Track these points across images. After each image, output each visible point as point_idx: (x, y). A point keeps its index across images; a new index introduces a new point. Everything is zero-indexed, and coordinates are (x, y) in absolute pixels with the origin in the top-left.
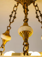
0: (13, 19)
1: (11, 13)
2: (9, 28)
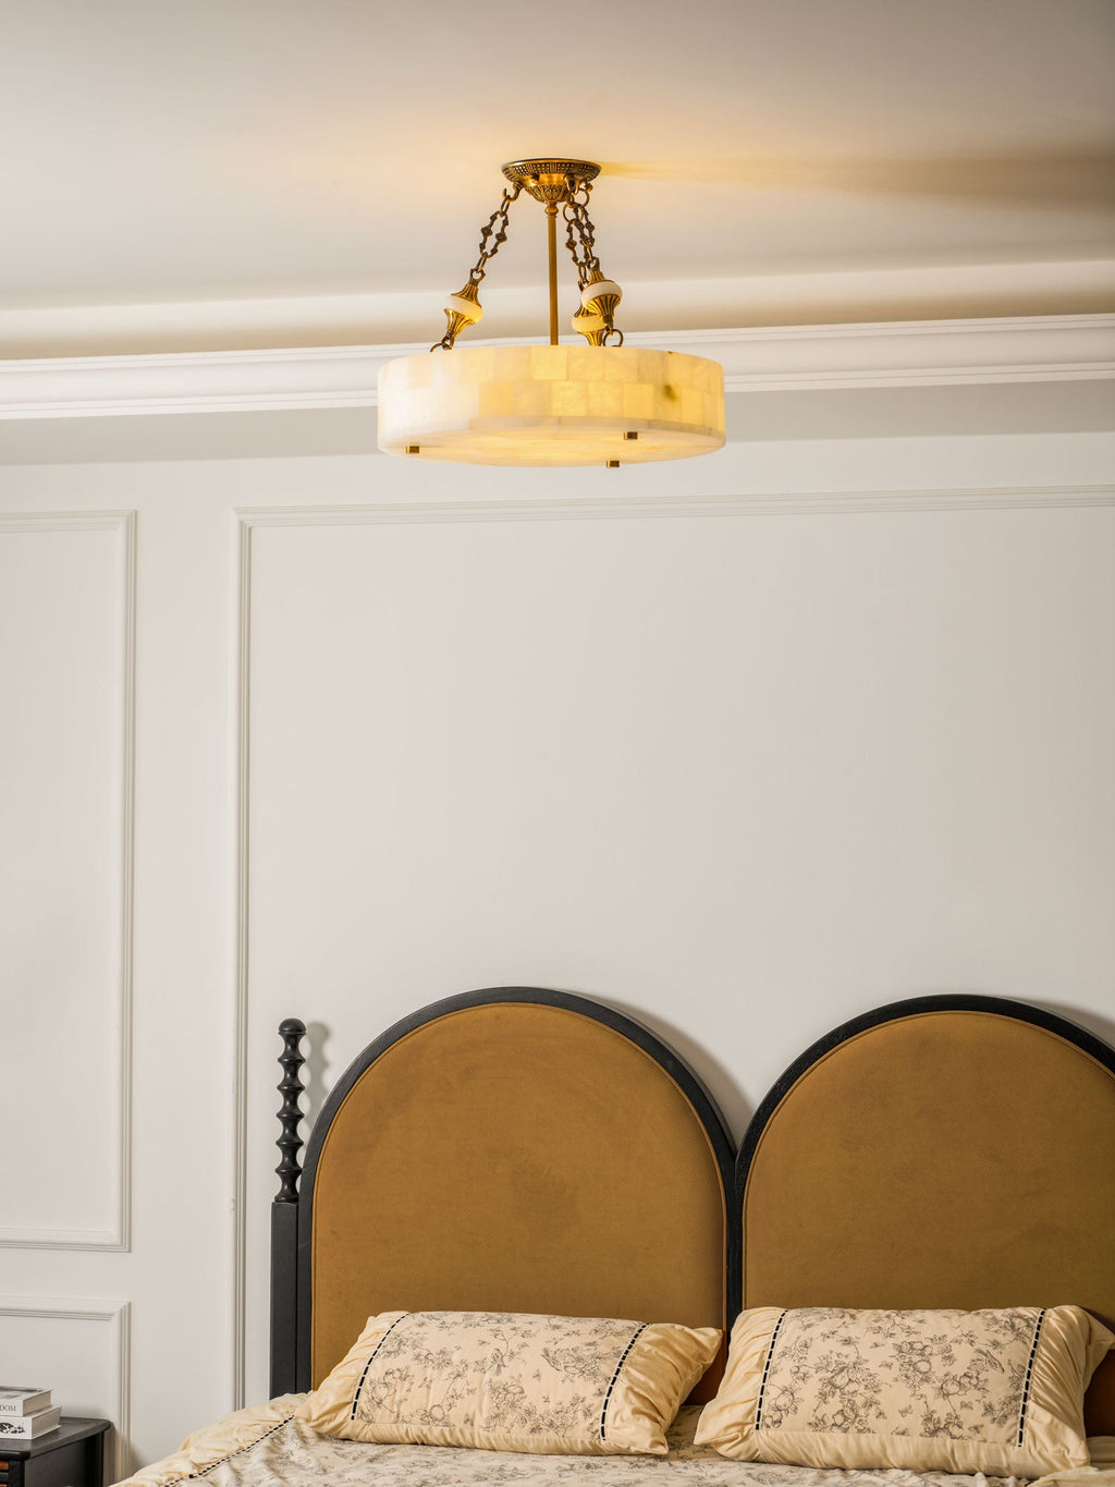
0: (496, 245)
1: (489, 222)
2: (477, 276)
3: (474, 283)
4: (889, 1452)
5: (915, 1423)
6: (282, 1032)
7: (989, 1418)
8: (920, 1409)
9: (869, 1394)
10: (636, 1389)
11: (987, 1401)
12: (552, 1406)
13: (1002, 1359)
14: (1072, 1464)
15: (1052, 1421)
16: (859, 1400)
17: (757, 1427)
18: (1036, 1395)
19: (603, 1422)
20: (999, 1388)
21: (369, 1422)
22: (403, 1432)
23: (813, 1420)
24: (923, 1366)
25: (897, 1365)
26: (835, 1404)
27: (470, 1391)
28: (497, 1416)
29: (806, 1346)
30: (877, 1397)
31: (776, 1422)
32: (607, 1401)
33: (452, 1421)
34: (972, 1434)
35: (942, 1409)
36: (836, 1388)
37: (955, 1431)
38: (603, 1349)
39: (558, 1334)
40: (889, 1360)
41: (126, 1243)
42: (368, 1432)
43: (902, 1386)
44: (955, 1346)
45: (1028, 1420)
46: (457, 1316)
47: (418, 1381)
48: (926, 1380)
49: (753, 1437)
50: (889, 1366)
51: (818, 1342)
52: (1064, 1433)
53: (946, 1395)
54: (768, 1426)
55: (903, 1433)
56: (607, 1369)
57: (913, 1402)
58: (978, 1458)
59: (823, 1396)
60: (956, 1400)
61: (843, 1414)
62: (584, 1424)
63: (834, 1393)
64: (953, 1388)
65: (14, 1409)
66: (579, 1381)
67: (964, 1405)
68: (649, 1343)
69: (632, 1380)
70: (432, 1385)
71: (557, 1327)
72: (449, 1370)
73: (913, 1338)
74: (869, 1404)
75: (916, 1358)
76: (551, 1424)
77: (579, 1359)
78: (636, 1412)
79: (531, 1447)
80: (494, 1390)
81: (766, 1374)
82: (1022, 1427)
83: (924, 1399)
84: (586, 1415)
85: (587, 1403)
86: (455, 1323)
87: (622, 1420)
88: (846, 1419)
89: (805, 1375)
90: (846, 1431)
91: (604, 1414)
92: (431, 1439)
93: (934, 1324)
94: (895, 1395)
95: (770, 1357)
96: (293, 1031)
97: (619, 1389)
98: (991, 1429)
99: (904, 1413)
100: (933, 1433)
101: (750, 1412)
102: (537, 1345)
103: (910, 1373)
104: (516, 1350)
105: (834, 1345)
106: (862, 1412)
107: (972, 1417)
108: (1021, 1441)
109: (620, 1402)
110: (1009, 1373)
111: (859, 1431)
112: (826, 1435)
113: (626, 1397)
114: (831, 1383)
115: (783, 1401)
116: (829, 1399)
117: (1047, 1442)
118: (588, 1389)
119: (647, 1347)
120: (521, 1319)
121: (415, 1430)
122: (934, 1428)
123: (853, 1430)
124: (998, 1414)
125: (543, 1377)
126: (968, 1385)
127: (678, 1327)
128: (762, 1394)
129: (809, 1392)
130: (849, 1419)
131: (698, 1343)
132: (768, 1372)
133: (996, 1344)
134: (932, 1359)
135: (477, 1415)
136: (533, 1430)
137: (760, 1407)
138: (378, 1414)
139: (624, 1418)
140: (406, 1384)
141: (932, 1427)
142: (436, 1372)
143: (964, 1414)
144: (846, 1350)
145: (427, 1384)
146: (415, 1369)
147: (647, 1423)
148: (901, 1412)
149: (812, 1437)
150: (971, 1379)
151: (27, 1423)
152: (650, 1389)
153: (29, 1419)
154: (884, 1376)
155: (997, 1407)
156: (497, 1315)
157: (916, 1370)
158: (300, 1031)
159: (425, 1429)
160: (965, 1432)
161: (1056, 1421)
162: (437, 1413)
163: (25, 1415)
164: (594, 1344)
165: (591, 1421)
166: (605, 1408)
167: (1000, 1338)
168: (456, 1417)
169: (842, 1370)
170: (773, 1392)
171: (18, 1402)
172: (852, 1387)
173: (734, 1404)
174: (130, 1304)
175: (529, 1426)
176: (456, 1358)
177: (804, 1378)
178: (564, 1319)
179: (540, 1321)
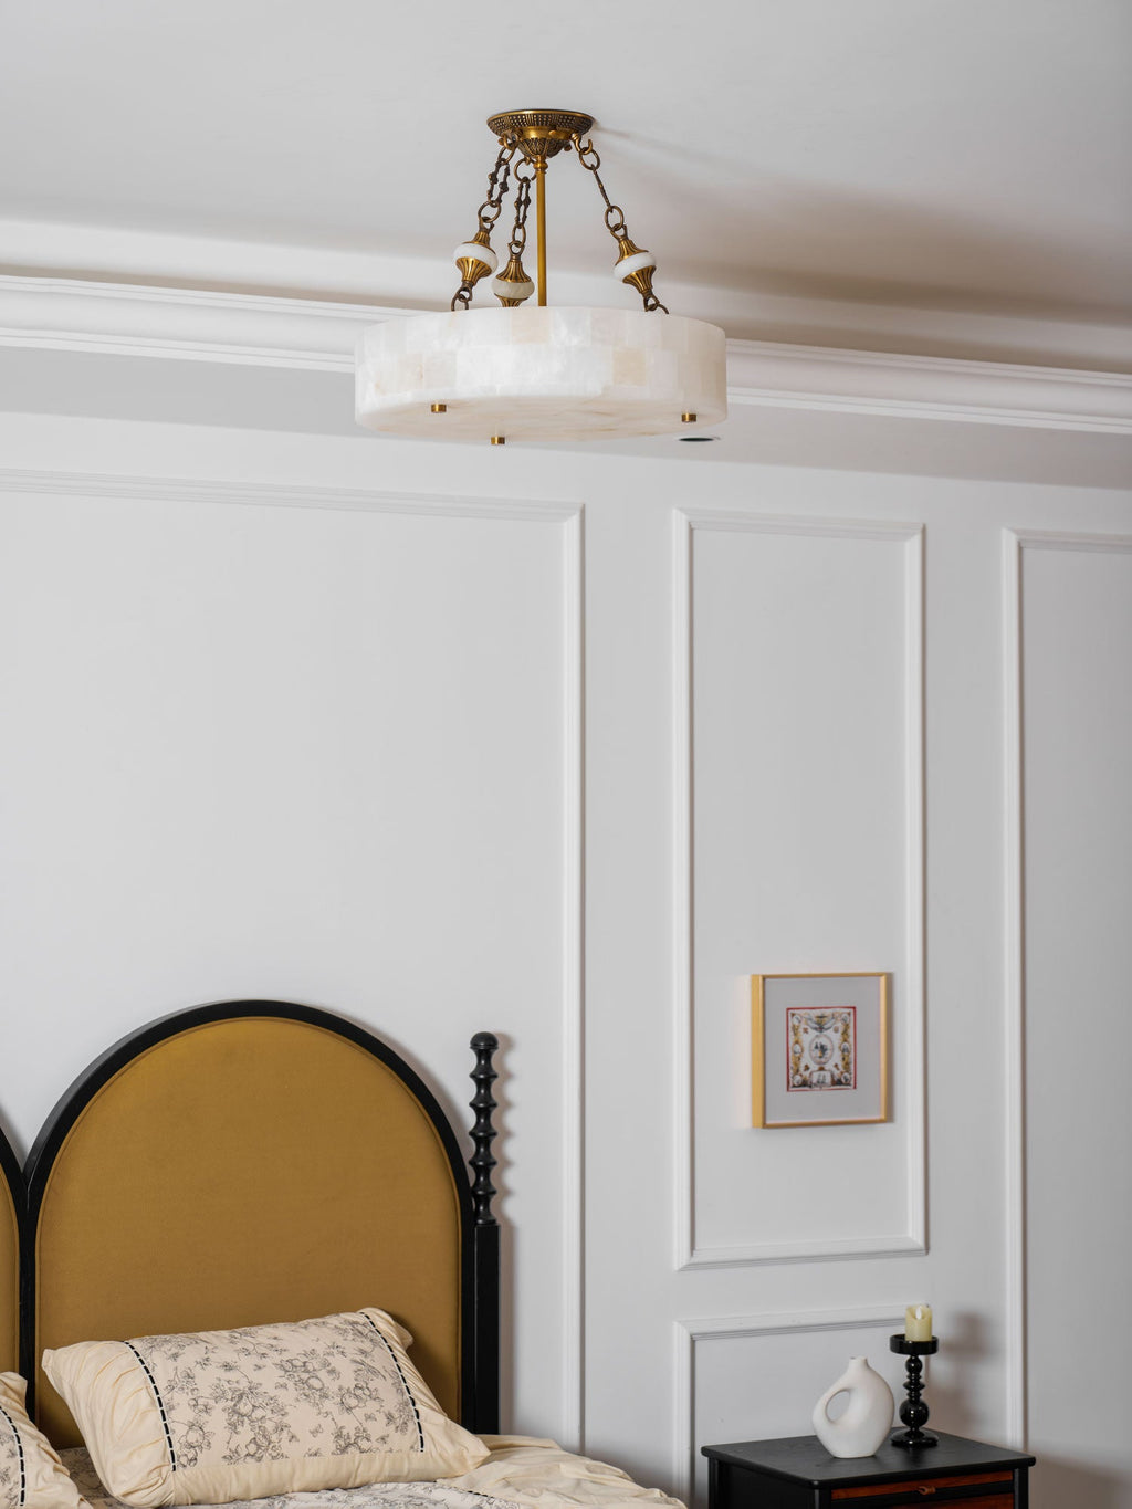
5: (327, 1443)
7: (392, 1427)
9: (277, 1418)
11: (386, 1409)
13: (377, 1366)
14: (470, 1462)
15: (446, 1422)
16: (270, 1426)
19: (23, 1486)
23: (227, 1453)
25: (291, 1385)
26: (246, 1433)
29: (189, 1376)
30: (286, 1420)
31: (191, 1460)
32: (22, 1461)
34: (379, 1445)
35: (350, 1424)
36: (243, 1416)
37: (364, 1444)
40: (282, 1381)
43: (304, 1405)
50: (284, 1386)
51: (197, 1370)
53: (349, 1409)
54: (184, 1466)
55: (316, 1454)
57: (320, 1419)
59: (233, 1427)
61: (256, 1443)
63: (242, 1422)
64: (352, 1402)
67: (369, 1417)
74: (280, 1428)
78: (56, 1470)
81: (162, 1411)
82: (421, 1432)
83: (330, 1417)
87: (44, 1479)
88: (259, 1447)
89: (206, 1407)
90: (259, 1459)
91: (23, 1476)
94: (302, 1416)
95: (157, 1393)
99: (315, 1432)
100: (344, 1450)
103: (307, 1392)
106: (274, 1438)
107: (377, 1428)
108: (422, 1446)
111: (274, 1458)
114: (235, 1411)
115: (194, 1437)
116: (239, 1428)
117: (445, 1443)
122: (345, 1444)
123: (266, 1458)
124: (399, 1422)
126: (363, 1396)
128: (167, 1432)
130: (262, 1447)
132: (163, 1408)
134: (320, 1374)
137: (171, 1446)
141: (342, 1443)
143: (369, 1425)
144: (232, 1375)
148: (312, 1432)
155: (396, 1415)
157: (311, 1387)
160: (374, 1444)
166: (23, 1470)
169: (241, 1397)
172: (258, 1413)
177: (206, 1409)
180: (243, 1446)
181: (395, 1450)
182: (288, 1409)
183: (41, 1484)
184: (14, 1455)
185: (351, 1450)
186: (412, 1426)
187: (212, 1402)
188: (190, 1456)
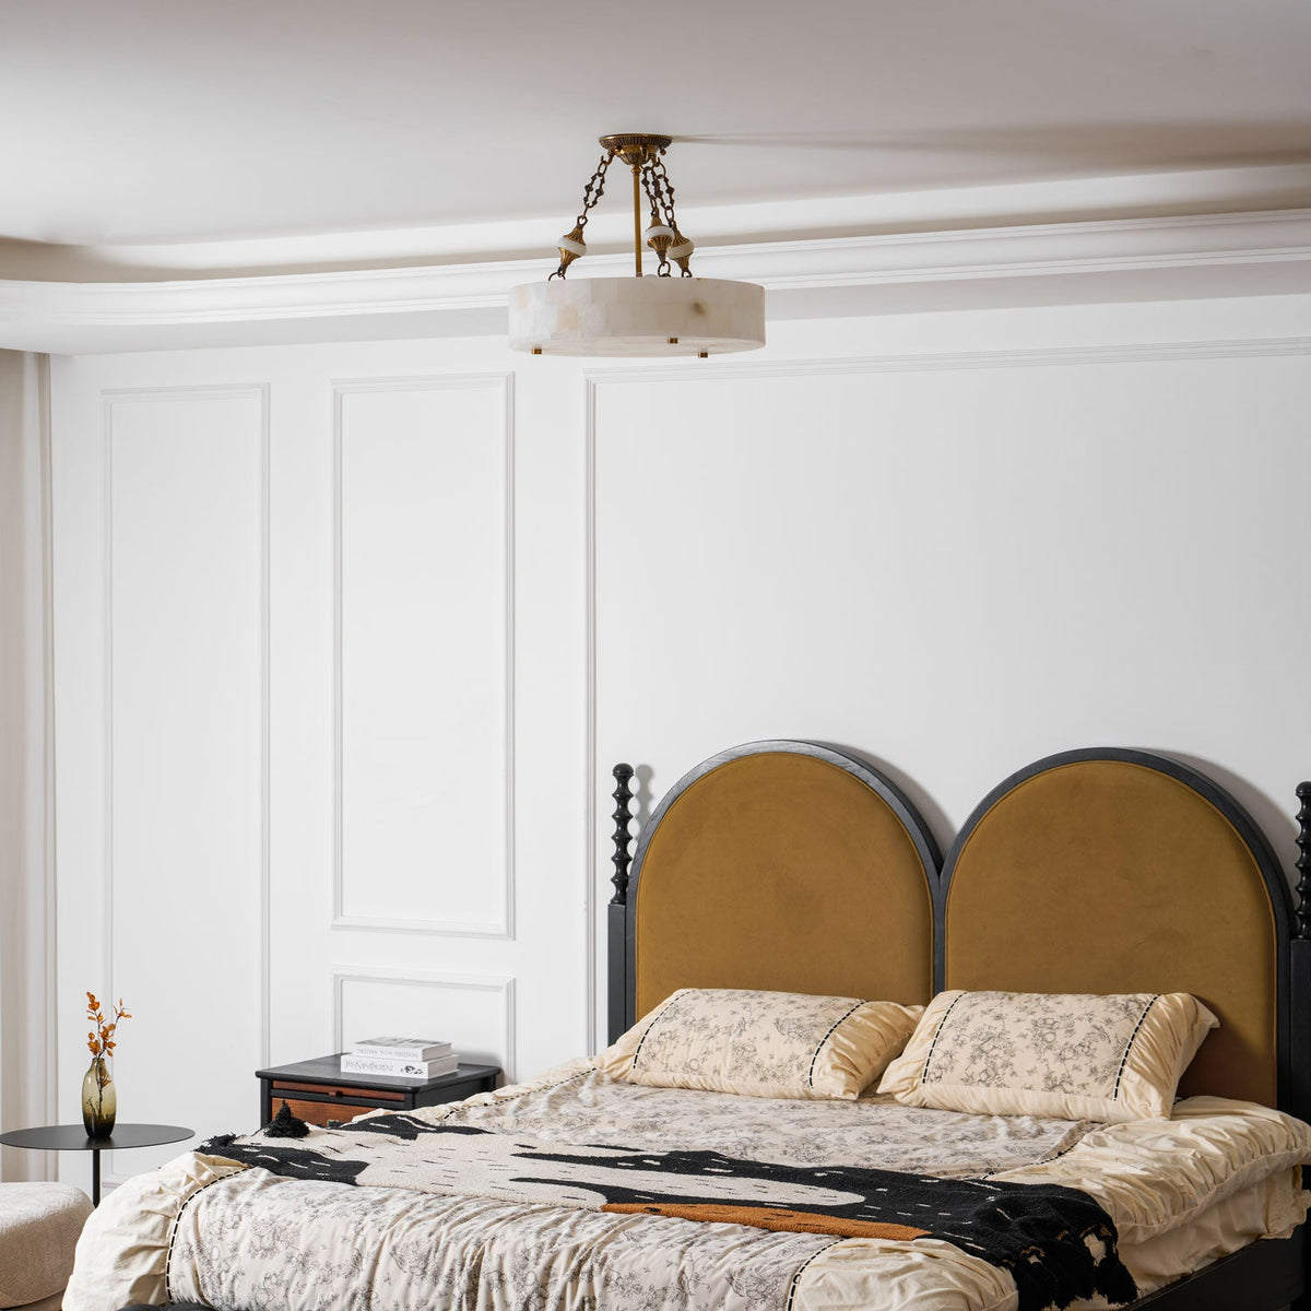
3: (580, 227)
4: (1021, 1102)
5: (1038, 1080)
6: (615, 774)
7: (1093, 1078)
8: (1042, 1070)
9: (1006, 1057)
10: (838, 1050)
12: (775, 1062)
16: (999, 1062)
17: (924, 1081)
18: (1133, 1061)
20: (1104, 1053)
21: (647, 1070)
22: (671, 1078)
23: (964, 1076)
24: (1050, 1037)
25: (1030, 1035)
26: (981, 1064)
27: (718, 1049)
28: (736, 1068)
30: (1012, 1060)
33: (705, 1071)
35: (1059, 1070)
37: (1068, 1087)
38: (819, 1020)
39: (791, 1007)
40: (1026, 1032)
41: (512, 932)
42: (646, 1078)
43: (1031, 1051)
44: (1077, 1022)
45: (1122, 1080)
46: (723, 993)
47: (682, 1040)
48: (1050, 1048)
49: (920, 1089)
50: (1024, 1036)
52: (1149, 1090)
56: (819, 1035)
57: (1038, 1065)
58: (1086, 1108)
59: (973, 1059)
60: (1070, 1064)
62: (797, 1075)
64: (1068, 1054)
65: (416, 1056)
66: (796, 1043)
67: (1076, 1068)
68: (861, 1016)
69: (837, 1044)
70: (693, 1044)
71: (792, 1002)
72: (706, 1032)
73: (1048, 1015)
74: (1006, 1065)
75: (1045, 1031)
76: (774, 1076)
77: (800, 1027)
78: (835, 1067)
79: (762, 1093)
80: (735, 1048)
84: (799, 1069)
85: (801, 1059)
86: (720, 998)
87: (824, 1073)
88: (989, 1076)
90: (988, 1085)
92: (692, 1085)
93: (1070, 1004)
94: (1025, 1059)
96: (623, 773)
97: (824, 1050)
98: (1094, 1087)
99: (1031, 1072)
100: (1052, 1089)
101: (919, 1069)
102: (772, 1015)
103: (1039, 1043)
104: (756, 1019)
105: (989, 1020)
106: (1000, 1071)
107: (1080, 1077)
109: (825, 1060)
110: (1114, 1044)
111: (998, 1086)
112: (974, 1088)
113: (829, 1056)
115: (944, 1061)
116: (978, 1061)
118: (802, 1049)
119: (858, 1019)
120: (768, 996)
121: (680, 1078)
123: (993, 1085)
124: (1100, 1075)
125: (771, 1041)
126: (1080, 1053)
127: (892, 1004)
129: (963, 1055)
130: (990, 1077)
131: (907, 1017)
133: (1109, 1021)
135: (723, 1067)
136: (762, 1080)
138: (652, 1064)
139: (827, 1071)
140: (674, 1042)
141: (1050, 1083)
142: (696, 1034)
143: (1075, 1075)
145: (689, 1042)
146: (682, 1032)
147: (842, 1075)
149: (965, 1089)
150: (1084, 1048)
151: (425, 1067)
152: (851, 1049)
153: (426, 1064)
154: (1020, 1043)
155: (1100, 1070)
156: (752, 992)
158: (628, 772)
159: (686, 1076)
160: (1075, 1088)
161: (1143, 1080)
162: (694, 1065)
163: (424, 1061)
164: (815, 1015)
165: (802, 1073)
167: (1114, 1017)
168: (707, 1067)
169: (989, 1039)
170: (938, 1053)
171: (419, 1052)
173: (909, 1063)
174: (515, 980)
175: (758, 1076)
176: (712, 1025)
178: (799, 995)
179: (783, 996)
180: (977, 1073)
181: (1092, 1095)
182: (1016, 1053)
183: (821, 1075)
184: (811, 1053)
185: (1057, 1089)
186: (1112, 1080)
187: (968, 1040)
188: (937, 1075)
